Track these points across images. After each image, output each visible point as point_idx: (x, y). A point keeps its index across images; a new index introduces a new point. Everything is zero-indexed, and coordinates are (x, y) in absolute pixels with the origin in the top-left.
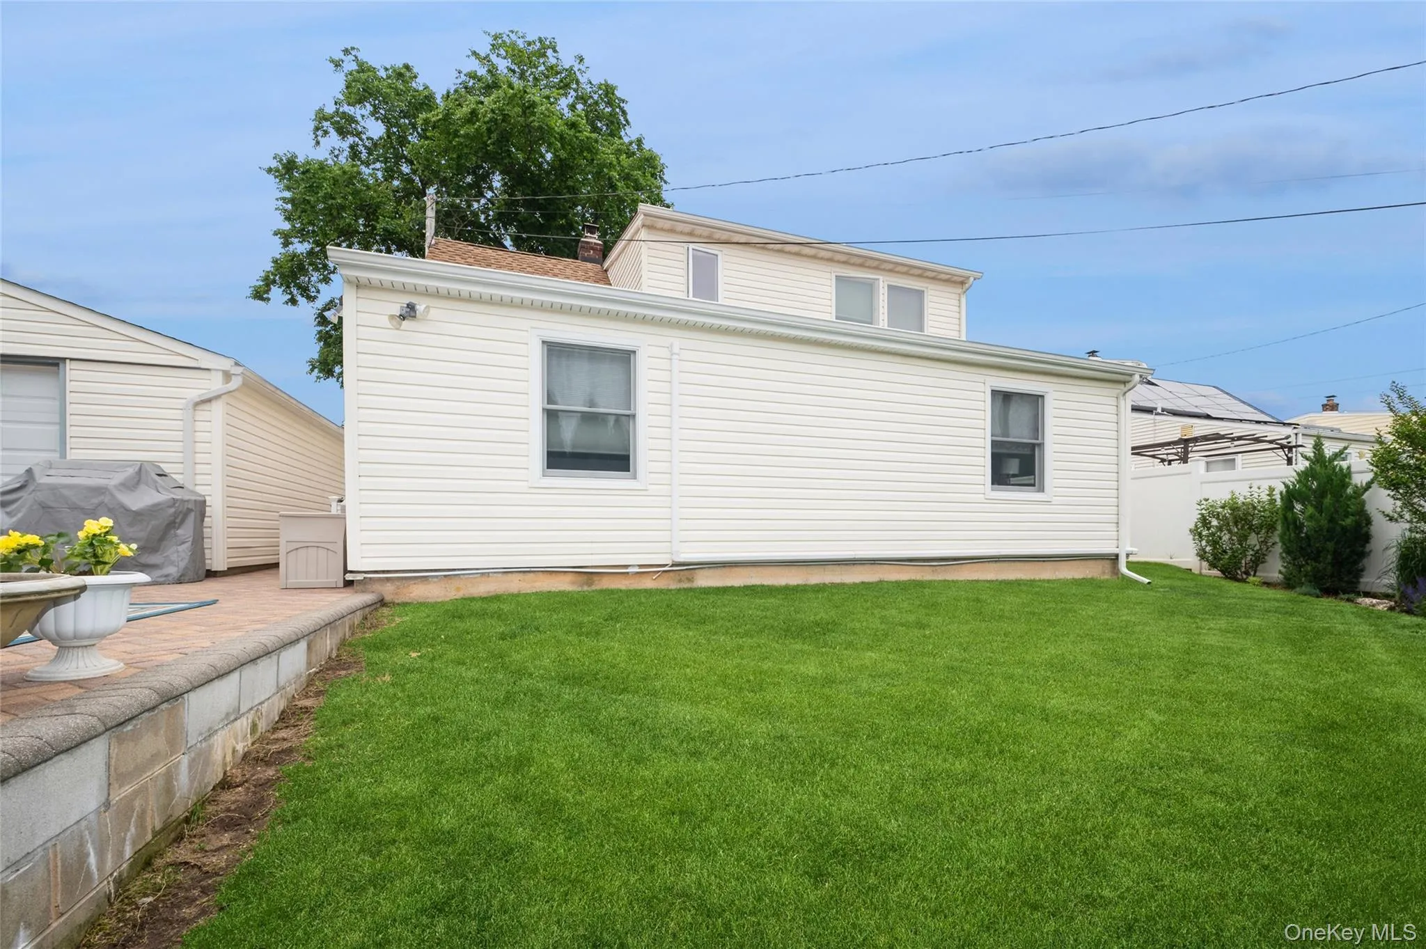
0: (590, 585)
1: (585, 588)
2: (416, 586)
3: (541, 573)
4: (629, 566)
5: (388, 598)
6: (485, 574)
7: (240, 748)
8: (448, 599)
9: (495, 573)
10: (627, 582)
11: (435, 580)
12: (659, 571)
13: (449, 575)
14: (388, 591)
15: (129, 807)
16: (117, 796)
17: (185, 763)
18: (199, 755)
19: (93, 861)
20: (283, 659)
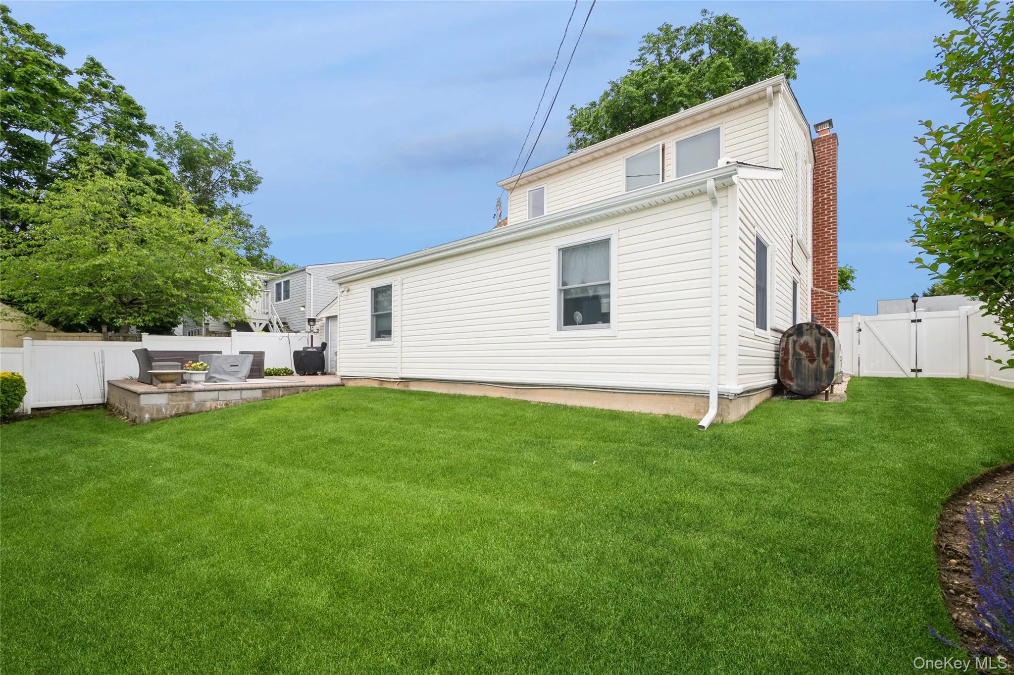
2: (350, 382)
6: (360, 379)
7: (219, 407)
9: (362, 378)
11: (353, 380)
14: (345, 382)
15: (174, 406)
16: (171, 403)
17: (194, 404)
18: (200, 404)
19: (164, 410)
20: (243, 392)
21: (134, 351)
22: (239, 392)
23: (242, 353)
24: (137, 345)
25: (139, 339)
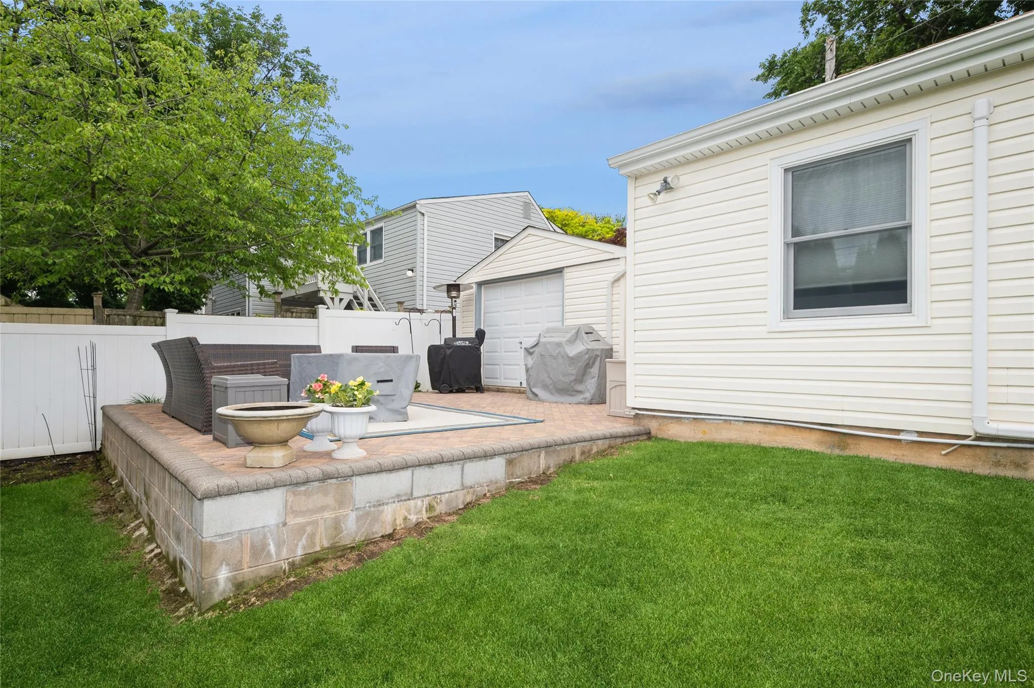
0: (843, 447)
1: (837, 452)
2: (672, 425)
3: (782, 427)
4: (902, 431)
5: (653, 433)
6: (728, 421)
7: (413, 518)
8: (696, 441)
9: (736, 421)
10: (899, 452)
11: (686, 421)
12: (954, 445)
13: (697, 418)
14: (653, 426)
15: (301, 529)
16: (292, 521)
17: (353, 516)
18: (367, 514)
19: (272, 548)
20: (470, 467)
21: (154, 345)
22: (457, 467)
23: (356, 349)
24: (158, 334)
25: (159, 321)
